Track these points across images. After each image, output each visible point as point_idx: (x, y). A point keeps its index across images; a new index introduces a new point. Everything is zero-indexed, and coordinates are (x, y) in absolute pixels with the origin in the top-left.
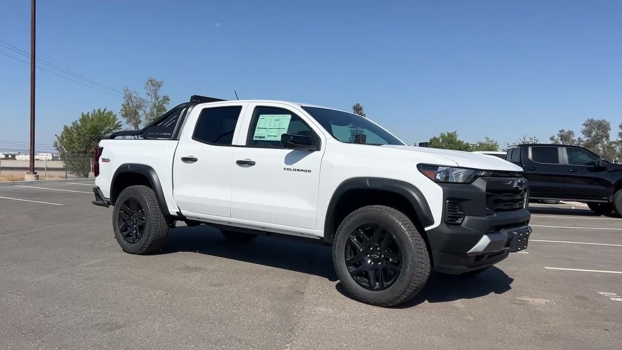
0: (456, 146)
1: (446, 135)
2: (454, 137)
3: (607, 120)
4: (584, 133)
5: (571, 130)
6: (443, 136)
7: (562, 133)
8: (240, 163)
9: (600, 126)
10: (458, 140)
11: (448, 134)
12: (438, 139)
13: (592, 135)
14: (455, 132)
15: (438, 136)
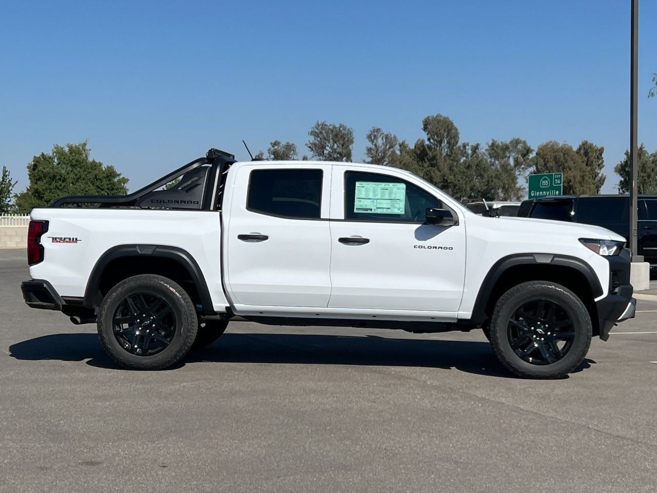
0: (89, 173)
1: (67, 149)
2: (81, 154)
3: (348, 126)
4: (312, 150)
5: (291, 143)
6: (59, 152)
7: (276, 147)
8: (343, 240)
9: (336, 136)
10: (90, 159)
11: (71, 148)
12: (50, 158)
13: (326, 152)
14: (85, 144)
15: (49, 152)
